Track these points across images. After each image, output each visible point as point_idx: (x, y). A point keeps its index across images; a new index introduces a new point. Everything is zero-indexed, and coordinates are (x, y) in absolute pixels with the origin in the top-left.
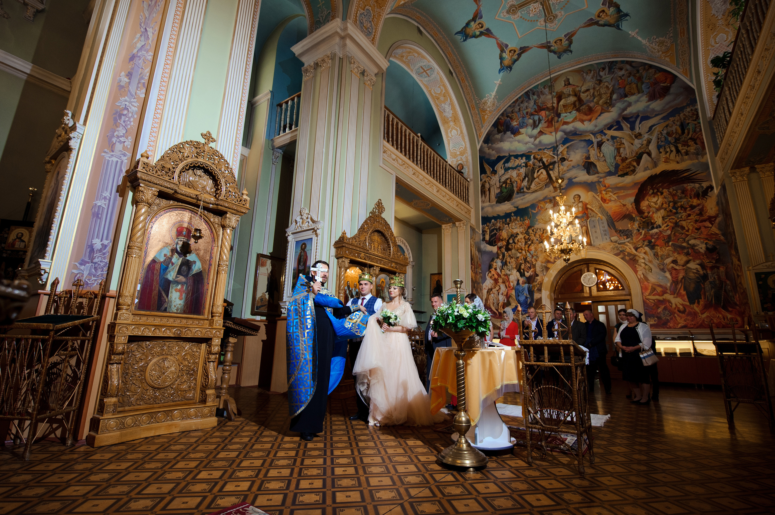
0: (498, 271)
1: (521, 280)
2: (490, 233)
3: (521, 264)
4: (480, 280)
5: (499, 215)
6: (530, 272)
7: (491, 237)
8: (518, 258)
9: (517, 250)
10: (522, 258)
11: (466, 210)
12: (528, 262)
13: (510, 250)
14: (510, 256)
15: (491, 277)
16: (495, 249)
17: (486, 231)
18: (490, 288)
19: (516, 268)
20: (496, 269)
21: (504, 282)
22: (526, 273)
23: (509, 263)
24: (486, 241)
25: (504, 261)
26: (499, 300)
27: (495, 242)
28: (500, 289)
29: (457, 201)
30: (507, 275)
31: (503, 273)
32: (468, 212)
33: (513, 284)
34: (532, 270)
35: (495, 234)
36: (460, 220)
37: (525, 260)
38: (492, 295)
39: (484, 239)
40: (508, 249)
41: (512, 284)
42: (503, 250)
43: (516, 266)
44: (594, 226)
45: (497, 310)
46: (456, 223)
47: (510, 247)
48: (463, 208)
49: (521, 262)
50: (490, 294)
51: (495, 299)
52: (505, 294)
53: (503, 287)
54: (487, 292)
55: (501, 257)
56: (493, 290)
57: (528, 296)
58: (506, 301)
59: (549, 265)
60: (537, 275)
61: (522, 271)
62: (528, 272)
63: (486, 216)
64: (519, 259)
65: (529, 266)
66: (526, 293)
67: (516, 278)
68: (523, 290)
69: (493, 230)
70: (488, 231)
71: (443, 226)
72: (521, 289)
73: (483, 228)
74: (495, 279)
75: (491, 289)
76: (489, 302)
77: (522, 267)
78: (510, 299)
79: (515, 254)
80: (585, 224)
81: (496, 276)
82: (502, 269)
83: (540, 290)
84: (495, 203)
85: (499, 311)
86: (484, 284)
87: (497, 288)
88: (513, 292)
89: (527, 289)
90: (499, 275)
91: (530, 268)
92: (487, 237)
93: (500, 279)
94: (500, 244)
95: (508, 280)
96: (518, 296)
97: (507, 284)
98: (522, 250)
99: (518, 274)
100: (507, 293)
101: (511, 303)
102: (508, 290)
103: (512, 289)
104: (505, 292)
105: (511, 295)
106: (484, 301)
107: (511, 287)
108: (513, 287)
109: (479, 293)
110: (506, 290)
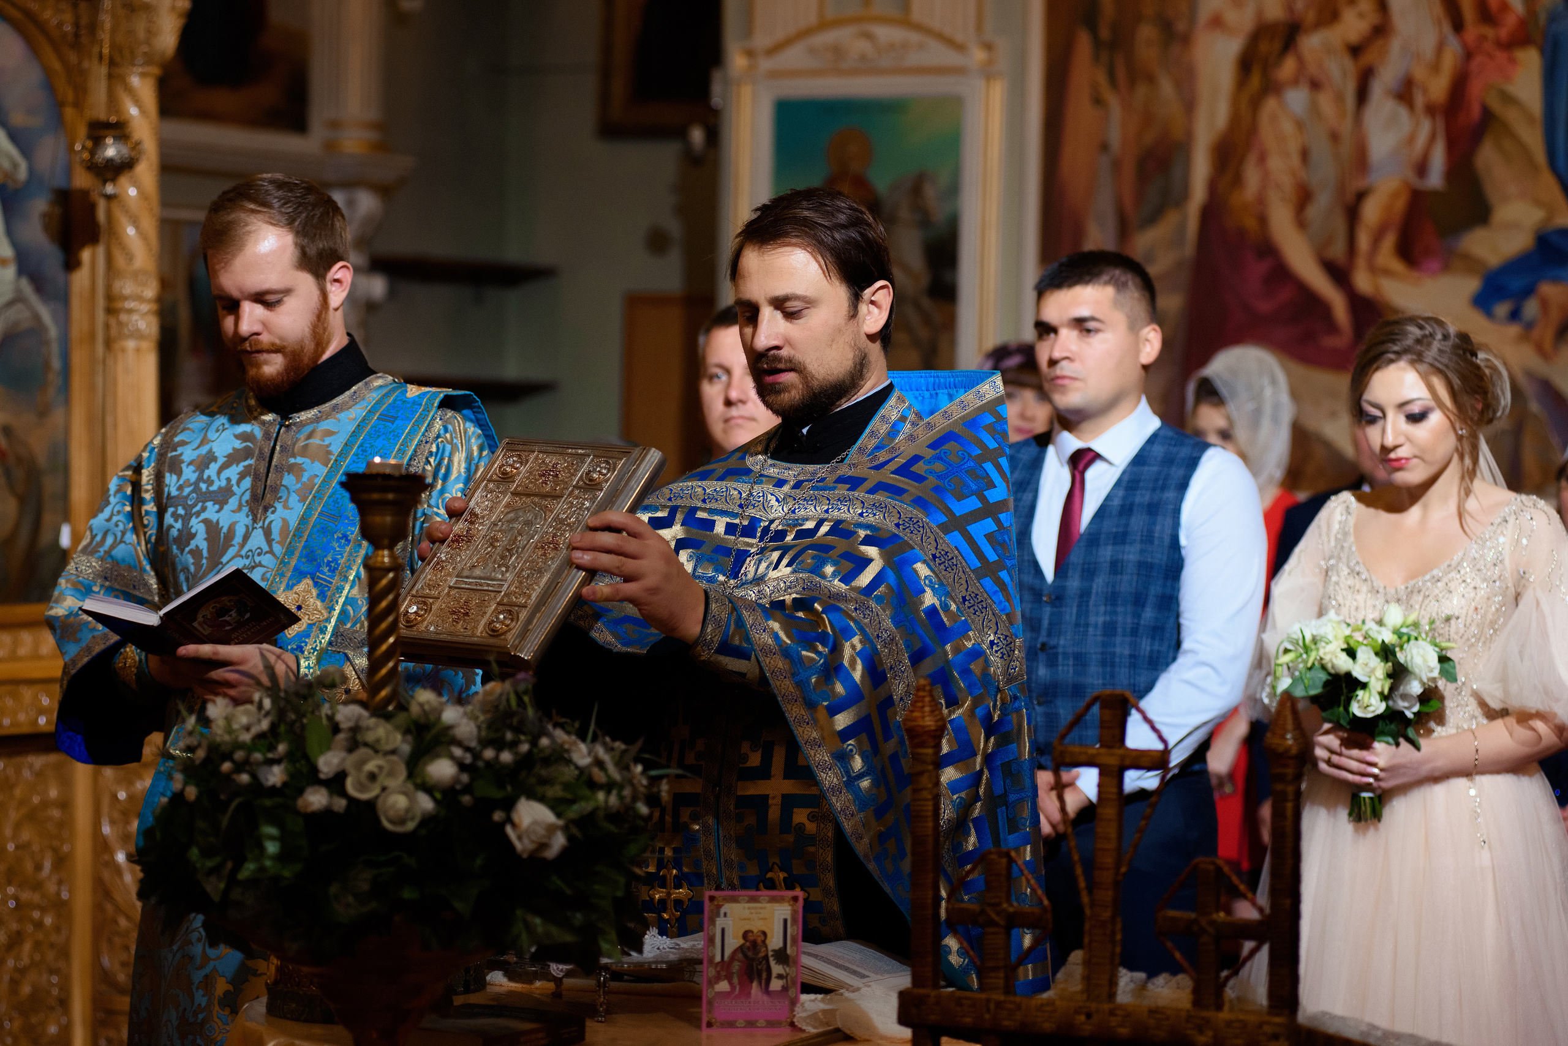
26: (1361, 160)
28: (1381, 30)
38: (1296, 99)
45: (1339, 274)
50: (1271, 87)
51: (1321, 150)
52: (1438, 88)
53: (1414, 8)
54: (1246, 64)
56: (1312, 43)
58: (1435, 179)
75: (1289, 33)
76: (1252, 177)
78: (1488, 158)
85: (1363, 282)
87: (1353, 24)
100: (1459, 86)
101: (1492, 194)
102: (1469, 55)
103: (1521, 39)
104: (1435, 68)
105: (1495, 105)
106: (1201, 168)
107: (1510, 22)
108: (1523, 24)
109: (1151, 79)
110: (1453, 50)
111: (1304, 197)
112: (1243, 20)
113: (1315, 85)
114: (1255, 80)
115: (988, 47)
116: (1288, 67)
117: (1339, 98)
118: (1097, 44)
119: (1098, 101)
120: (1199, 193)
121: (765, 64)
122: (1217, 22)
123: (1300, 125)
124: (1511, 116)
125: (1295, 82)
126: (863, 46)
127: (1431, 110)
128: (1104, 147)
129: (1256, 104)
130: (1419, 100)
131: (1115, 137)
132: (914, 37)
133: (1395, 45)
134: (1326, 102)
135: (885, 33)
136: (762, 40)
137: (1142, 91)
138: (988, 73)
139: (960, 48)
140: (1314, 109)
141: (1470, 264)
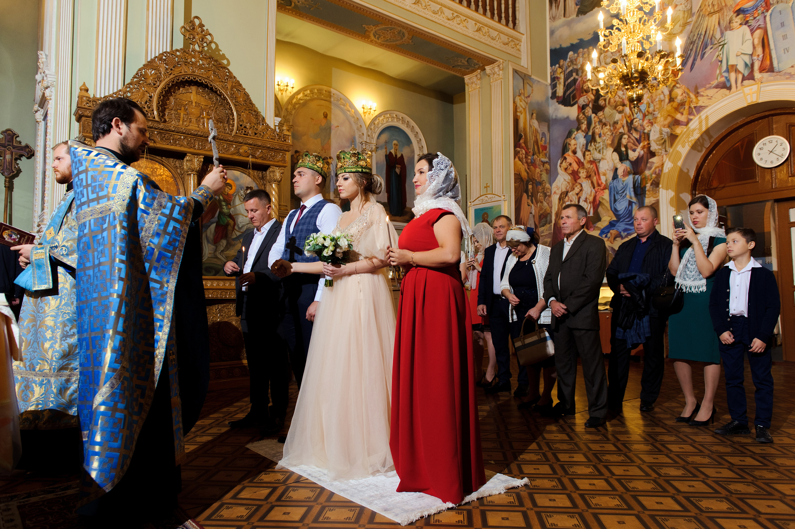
0: (579, 154)
1: (622, 167)
2: (566, 79)
3: (622, 135)
4: (545, 177)
5: (581, 40)
6: (639, 150)
7: (567, 87)
8: (616, 123)
9: (615, 107)
10: (625, 122)
11: (505, 39)
12: (636, 130)
13: (601, 108)
14: (600, 121)
15: (566, 169)
16: (572, 112)
17: (558, 78)
18: (564, 190)
19: (611, 145)
20: (574, 152)
21: (589, 177)
22: (630, 152)
23: (600, 136)
24: (558, 98)
25: (590, 133)
27: (574, 97)
28: (581, 190)
29: (477, 21)
30: (594, 162)
31: (588, 158)
32: (516, 42)
33: (606, 178)
34: (642, 144)
35: (575, 80)
36: (491, 62)
37: (630, 126)
39: (554, 95)
40: (597, 108)
41: (603, 179)
42: (589, 111)
43: (613, 141)
44: (783, 25)
46: (488, 68)
47: (601, 102)
48: (494, 34)
49: (621, 130)
50: (564, 202)
52: (591, 199)
53: (586, 185)
54: (560, 199)
55: (584, 126)
56: (570, 194)
57: (634, 200)
58: (592, 213)
59: (679, 130)
60: (653, 154)
61: (623, 149)
62: (634, 150)
63: (558, 47)
64: (618, 126)
65: (637, 136)
66: (630, 194)
67: (611, 166)
68: (624, 188)
69: (570, 74)
70: (562, 76)
71: (466, 78)
72: (620, 186)
73: (553, 72)
74: (573, 171)
75: (567, 193)
77: (624, 141)
78: (600, 209)
79: (611, 116)
80: (761, 22)
81: (575, 166)
82: (587, 150)
83: (656, 184)
84: (575, 16)
86: (554, 185)
87: (577, 190)
88: (606, 195)
89: (631, 185)
90: (580, 164)
91: (639, 141)
92: (560, 91)
93: (581, 171)
94: (582, 101)
95: (597, 173)
96: (615, 201)
97: (595, 179)
98: (624, 105)
99: (616, 156)
100: (595, 198)
101: (601, 216)
102: (596, 192)
103: (605, 188)
104: (590, 195)
105: (601, 201)
106: (553, 218)
107: (603, 185)
108: (605, 185)
109: (542, 202)
110: (593, 191)
112: (559, 192)
113: (571, 201)
114: (561, 201)
115: (504, 196)
116: (567, 197)
118: (528, 196)
120: (553, 222)
121: (473, 204)
122: (555, 193)
124: (604, 202)
125: (568, 201)
126: (486, 199)
127: (590, 203)
128: (531, 213)
129: (562, 205)
130: (588, 201)
131: (533, 212)
132: (494, 196)
133: (584, 192)
135: (489, 196)
136: (472, 200)
137: (539, 204)
138: (505, 200)
141: (598, 228)
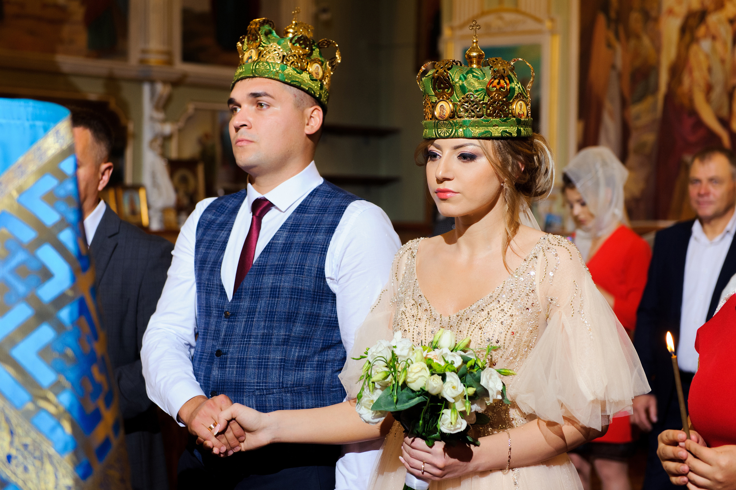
38: (706, 45)
45: (725, 123)
51: (717, 67)
54: (683, 30)
56: (713, 19)
106: (664, 78)
109: (638, 37)
111: (709, 89)
112: (682, 10)
113: (714, 38)
114: (687, 37)
115: (552, 20)
116: (702, 31)
117: (725, 44)
118: (609, 20)
119: (609, 46)
120: (663, 90)
121: (459, 33)
122: (671, 12)
123: (707, 56)
125: (705, 36)
126: (499, 23)
128: (613, 67)
129: (688, 47)
131: (619, 62)
132: (519, 17)
134: (719, 46)
135: (509, 17)
136: (457, 22)
137: (633, 43)
138: (553, 32)
139: (538, 20)
140: (714, 49)
